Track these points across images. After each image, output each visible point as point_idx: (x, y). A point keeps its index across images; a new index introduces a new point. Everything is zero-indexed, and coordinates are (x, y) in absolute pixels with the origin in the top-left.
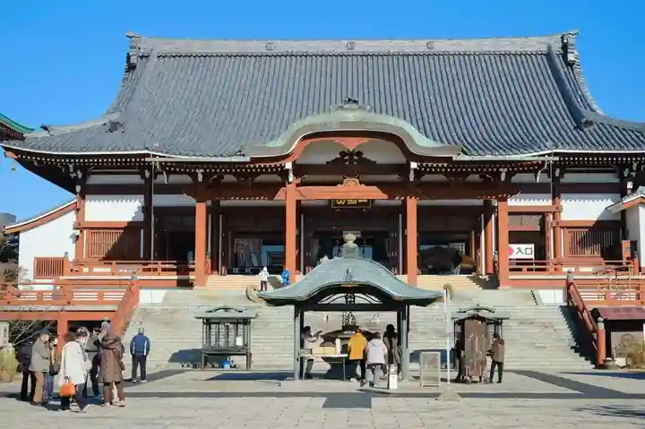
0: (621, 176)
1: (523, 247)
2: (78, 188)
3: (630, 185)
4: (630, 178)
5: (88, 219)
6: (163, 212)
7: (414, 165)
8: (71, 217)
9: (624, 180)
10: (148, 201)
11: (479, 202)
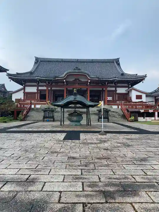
0: (128, 84)
1: (110, 98)
2: (24, 85)
3: (130, 86)
4: (130, 85)
5: (26, 91)
6: (41, 91)
7: (89, 81)
8: (23, 91)
9: (129, 85)
10: (38, 88)
11: (101, 89)
